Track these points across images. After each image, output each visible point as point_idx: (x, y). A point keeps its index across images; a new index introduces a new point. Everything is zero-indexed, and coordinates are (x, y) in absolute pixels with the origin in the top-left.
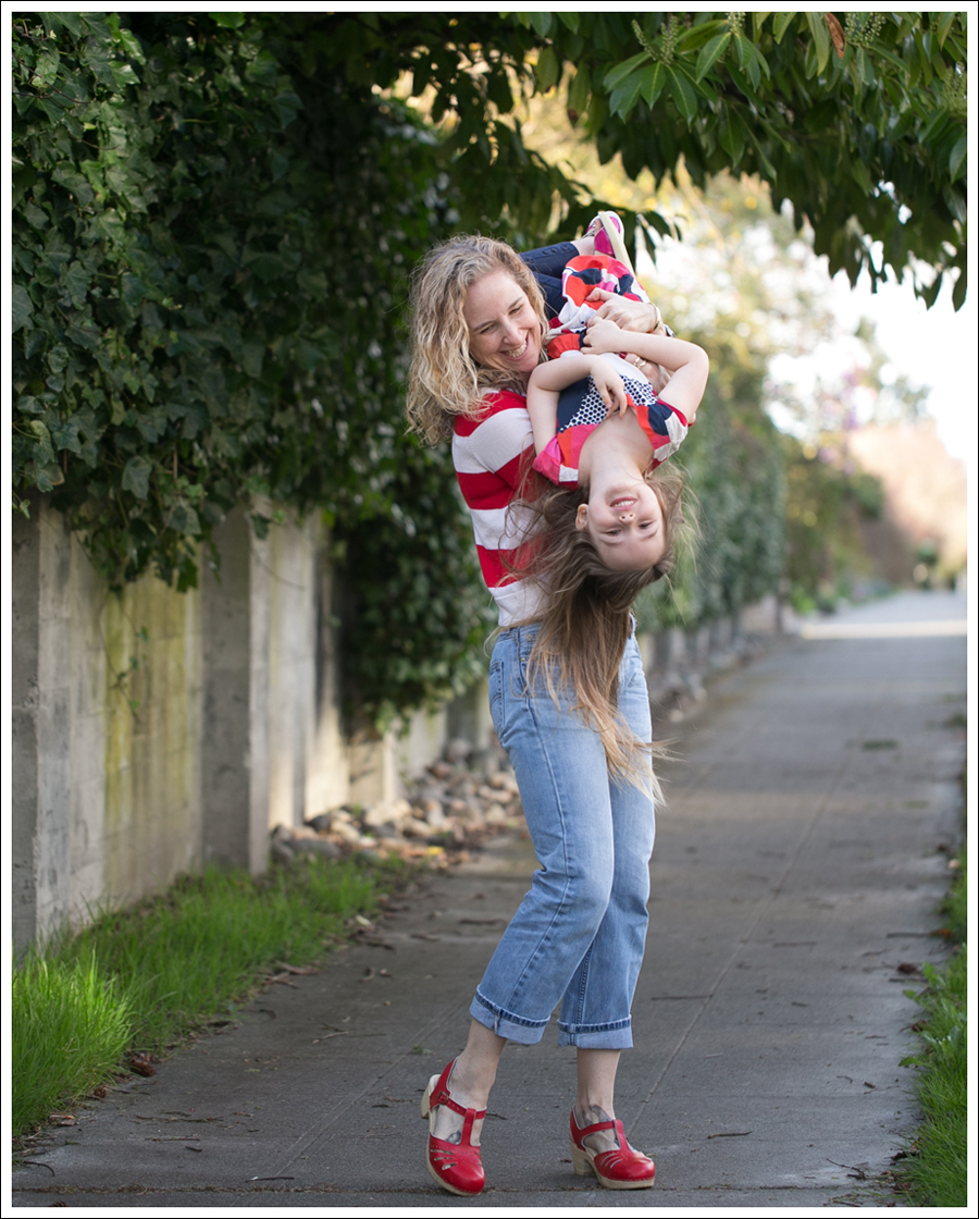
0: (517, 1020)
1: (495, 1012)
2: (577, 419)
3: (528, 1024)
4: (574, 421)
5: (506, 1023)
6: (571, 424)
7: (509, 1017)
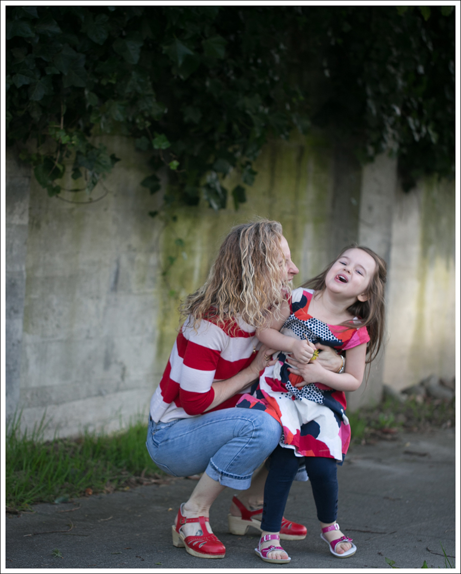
0: (232, 476)
1: (219, 472)
2: (331, 337)
3: (239, 478)
4: (333, 338)
5: (225, 478)
6: (335, 339)
7: (227, 475)
